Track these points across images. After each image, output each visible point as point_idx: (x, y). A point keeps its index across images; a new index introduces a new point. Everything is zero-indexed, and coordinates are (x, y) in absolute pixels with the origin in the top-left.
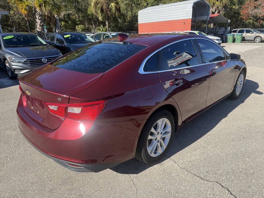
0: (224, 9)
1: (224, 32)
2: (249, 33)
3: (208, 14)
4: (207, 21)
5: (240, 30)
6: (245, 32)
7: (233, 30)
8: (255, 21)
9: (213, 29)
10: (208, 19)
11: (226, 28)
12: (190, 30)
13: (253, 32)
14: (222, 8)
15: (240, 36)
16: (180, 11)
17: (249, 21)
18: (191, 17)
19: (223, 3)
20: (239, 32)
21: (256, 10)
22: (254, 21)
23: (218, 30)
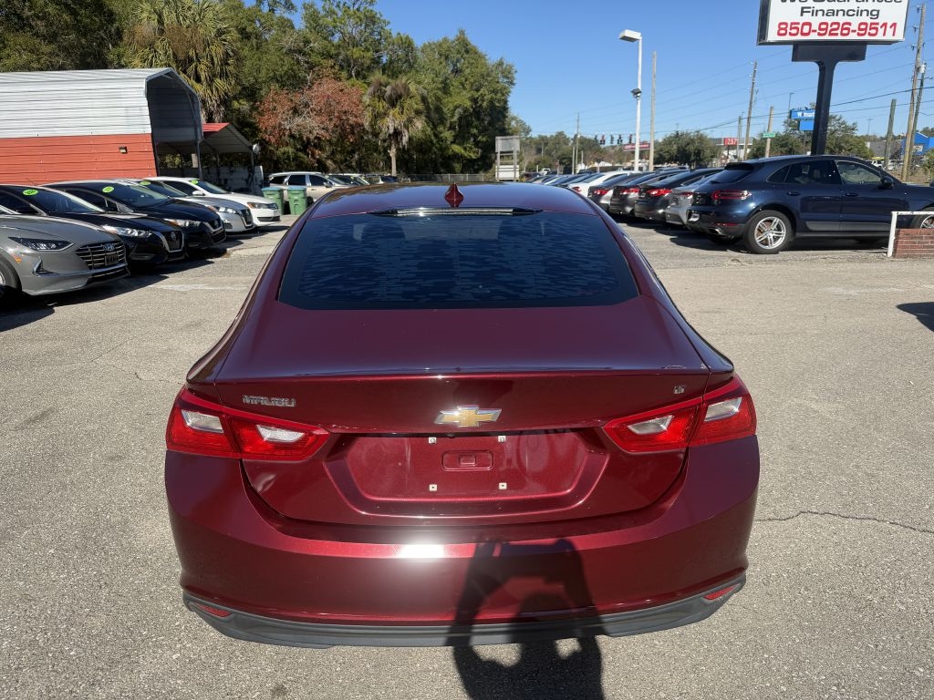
0: (223, 109)
1: (247, 181)
2: (322, 184)
3: (195, 122)
4: (196, 144)
5: (292, 177)
6: (309, 184)
7: (272, 177)
8: (300, 150)
9: (209, 173)
10: (200, 138)
11: (252, 171)
12: (155, 173)
13: (331, 183)
14: (218, 106)
15: (302, 195)
16: (97, 103)
17: (286, 149)
18: (149, 130)
19: (217, 89)
20: (291, 183)
21: (299, 120)
22: (297, 150)
23: (227, 176)
